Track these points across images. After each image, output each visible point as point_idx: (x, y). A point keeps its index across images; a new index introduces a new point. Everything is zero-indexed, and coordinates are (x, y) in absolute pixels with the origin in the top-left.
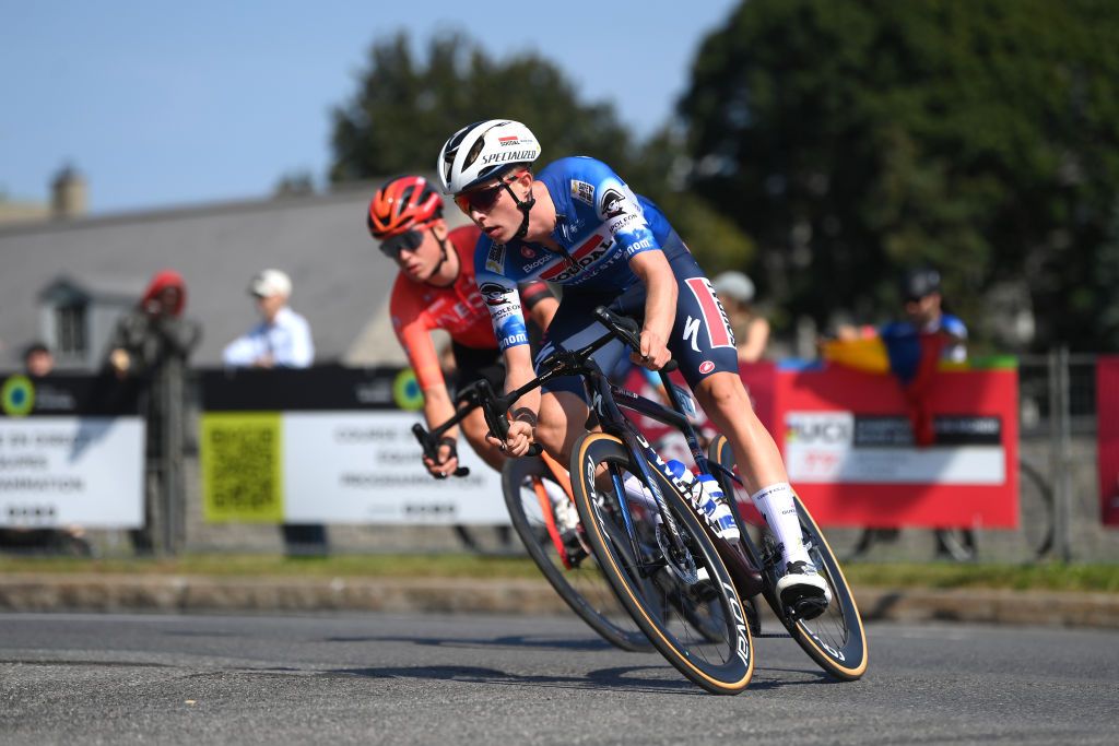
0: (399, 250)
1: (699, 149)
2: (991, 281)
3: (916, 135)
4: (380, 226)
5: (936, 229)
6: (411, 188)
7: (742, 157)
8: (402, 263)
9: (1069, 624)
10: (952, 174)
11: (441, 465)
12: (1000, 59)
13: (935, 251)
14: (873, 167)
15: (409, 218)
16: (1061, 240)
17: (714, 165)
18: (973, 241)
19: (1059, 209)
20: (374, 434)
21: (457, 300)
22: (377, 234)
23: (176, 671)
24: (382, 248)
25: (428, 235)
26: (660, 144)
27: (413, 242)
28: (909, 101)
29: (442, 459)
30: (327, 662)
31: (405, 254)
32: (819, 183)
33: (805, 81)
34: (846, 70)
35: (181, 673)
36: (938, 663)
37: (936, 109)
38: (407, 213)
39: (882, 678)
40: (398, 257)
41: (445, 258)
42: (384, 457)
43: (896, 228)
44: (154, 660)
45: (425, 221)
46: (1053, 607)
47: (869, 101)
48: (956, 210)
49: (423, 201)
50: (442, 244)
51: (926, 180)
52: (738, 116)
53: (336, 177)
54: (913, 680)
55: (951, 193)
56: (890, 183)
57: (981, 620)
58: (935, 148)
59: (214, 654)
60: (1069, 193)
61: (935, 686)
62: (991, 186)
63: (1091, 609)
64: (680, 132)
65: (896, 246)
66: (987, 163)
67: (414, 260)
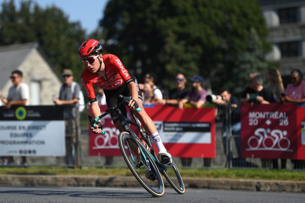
1: (107, 37)
3: (175, 32)
5: (181, 63)
7: (119, 40)
9: (232, 189)
12: (202, 9)
16: (220, 66)
17: (111, 42)
19: (220, 56)
20: (9, 128)
28: (173, 22)
32: (144, 48)
33: (140, 15)
34: (153, 12)
37: (181, 24)
42: (11, 135)
46: (228, 183)
47: (162, 22)
48: (189, 56)
51: (179, 47)
52: (119, 26)
55: (186, 51)
56: (167, 48)
57: (204, 187)
58: (180, 37)
63: (239, 184)
64: (101, 30)
65: (169, 67)
66: (198, 41)
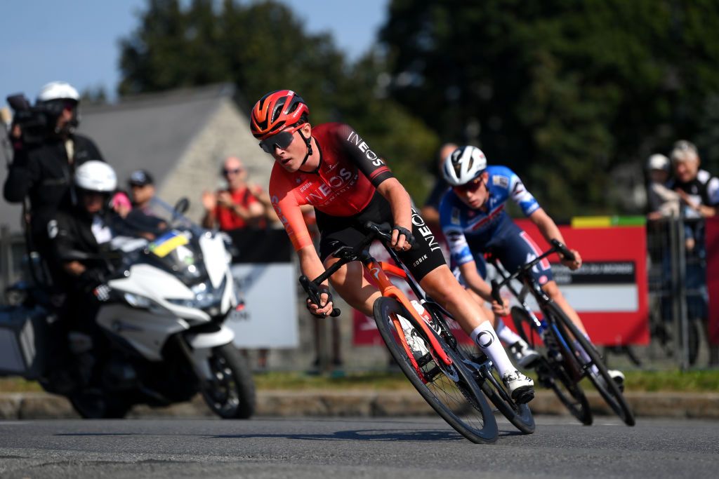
0: (275, 147)
1: (397, 67)
2: (614, 163)
3: (556, 54)
4: (259, 129)
5: (572, 125)
6: (283, 99)
7: (426, 73)
8: (278, 158)
9: (689, 416)
10: (583, 83)
11: (323, 307)
13: (573, 141)
14: (525, 79)
15: (283, 123)
16: (665, 132)
17: (406, 79)
18: (600, 132)
19: (663, 107)
21: (321, 183)
22: (257, 135)
23: (32, 461)
24: (260, 145)
25: (296, 135)
26: (367, 63)
27: (285, 141)
29: (323, 304)
30: (145, 452)
31: (279, 151)
32: (485, 92)
33: (473, 14)
34: (504, 7)
35: (36, 463)
36: (604, 444)
37: (572, 34)
38: (280, 119)
39: (566, 456)
40: (273, 152)
41: (310, 153)
43: (542, 124)
44: (12, 453)
45: (294, 125)
46: (678, 403)
47: (523, 30)
48: (589, 110)
49: (292, 110)
50: (307, 141)
51: (566, 89)
52: (425, 42)
53: (122, 91)
54: (589, 456)
55: (583, 98)
56: (539, 91)
58: (570, 64)
59: (58, 448)
60: (671, 96)
61: (606, 461)
62: (614, 92)
63: (705, 404)
64: (381, 53)
65: (544, 137)
66: (609, 74)
67: (286, 156)
